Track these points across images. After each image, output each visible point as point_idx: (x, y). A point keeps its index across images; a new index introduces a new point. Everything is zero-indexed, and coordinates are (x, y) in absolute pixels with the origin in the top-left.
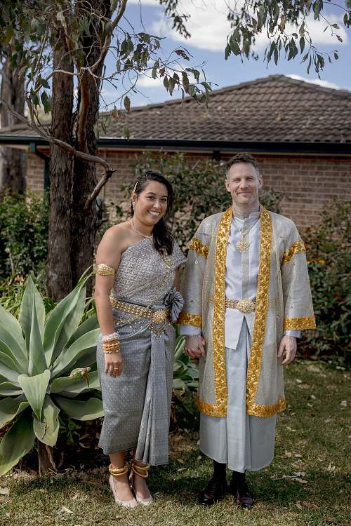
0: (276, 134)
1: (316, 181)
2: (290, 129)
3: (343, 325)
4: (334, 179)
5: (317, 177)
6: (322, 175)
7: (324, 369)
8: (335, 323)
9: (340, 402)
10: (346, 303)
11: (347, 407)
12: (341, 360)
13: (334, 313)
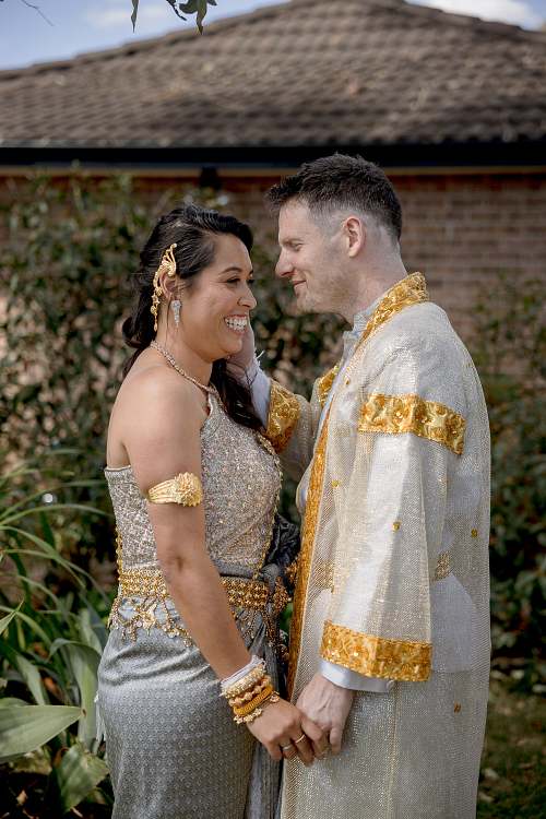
0: (350, 126)
1: (450, 235)
2: (382, 112)
4: (491, 229)
5: (450, 225)
6: (461, 217)
13: (521, 555)
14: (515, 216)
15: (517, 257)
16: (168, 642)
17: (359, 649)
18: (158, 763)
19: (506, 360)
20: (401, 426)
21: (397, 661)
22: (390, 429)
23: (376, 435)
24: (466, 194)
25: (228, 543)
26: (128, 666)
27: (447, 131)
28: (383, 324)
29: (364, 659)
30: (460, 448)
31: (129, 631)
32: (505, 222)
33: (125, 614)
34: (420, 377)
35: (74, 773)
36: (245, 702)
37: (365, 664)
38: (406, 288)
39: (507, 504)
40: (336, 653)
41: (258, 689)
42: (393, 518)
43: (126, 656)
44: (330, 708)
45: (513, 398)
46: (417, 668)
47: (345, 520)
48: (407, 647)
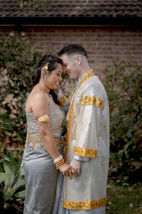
0: (64, 11)
1: (97, 46)
2: (74, 6)
3: (126, 152)
4: (110, 44)
5: (97, 43)
6: (100, 41)
7: (114, 186)
8: (121, 152)
9: (129, 205)
10: (127, 136)
11: (133, 207)
12: (126, 178)
13: (119, 145)
14: (117, 40)
15: (118, 53)
16: (41, 151)
17: (82, 151)
18: (38, 177)
19: (114, 87)
20: (91, 103)
21: (90, 153)
22: (88, 104)
23: (85, 105)
24: (102, 33)
25: (54, 130)
26: (31, 157)
27: (96, 13)
28: (85, 81)
30: (103, 108)
31: (32, 149)
32: (114, 42)
33: (30, 145)
34: (95, 92)
35: (7, 192)
36: (59, 164)
37: (83, 154)
38: (90, 72)
39: (115, 130)
40: (77, 153)
41: (62, 161)
42: (89, 123)
43: (31, 154)
44: (77, 165)
45: (117, 98)
46: (94, 155)
47: (78, 124)
48: (92, 150)
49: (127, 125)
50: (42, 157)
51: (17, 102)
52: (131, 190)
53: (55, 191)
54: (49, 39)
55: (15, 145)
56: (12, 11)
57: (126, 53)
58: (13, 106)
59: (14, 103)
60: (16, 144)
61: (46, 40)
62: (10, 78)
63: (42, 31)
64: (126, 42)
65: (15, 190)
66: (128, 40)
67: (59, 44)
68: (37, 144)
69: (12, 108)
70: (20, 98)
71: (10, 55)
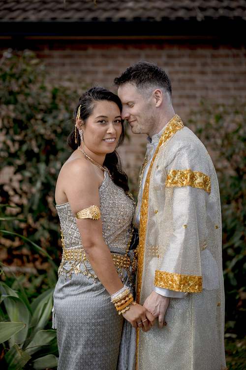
3: (231, 275)
10: (234, 245)
15: (207, 89)
16: (86, 280)
17: (172, 280)
20: (185, 183)
21: (189, 285)
22: (179, 185)
23: (174, 188)
24: (175, 51)
26: (67, 290)
27: (164, 14)
28: (168, 140)
29: (174, 284)
31: (68, 275)
32: (199, 68)
33: (66, 268)
36: (122, 304)
37: (175, 286)
40: (162, 283)
41: (127, 299)
43: (67, 286)
44: (160, 306)
46: (197, 287)
48: (192, 278)
49: (233, 225)
50: (89, 291)
51: (21, 182)
52: (241, 346)
53: (116, 360)
54: (77, 64)
55: (17, 263)
56: (6, 11)
57: (222, 89)
58: (15, 190)
59: (16, 185)
60: (19, 262)
61: (71, 64)
62: (9, 137)
63: (63, 48)
64: (221, 68)
65: (30, 354)
66: (225, 64)
67: (96, 72)
68: (79, 264)
69: (11, 193)
70: (27, 174)
71: (7, 94)
